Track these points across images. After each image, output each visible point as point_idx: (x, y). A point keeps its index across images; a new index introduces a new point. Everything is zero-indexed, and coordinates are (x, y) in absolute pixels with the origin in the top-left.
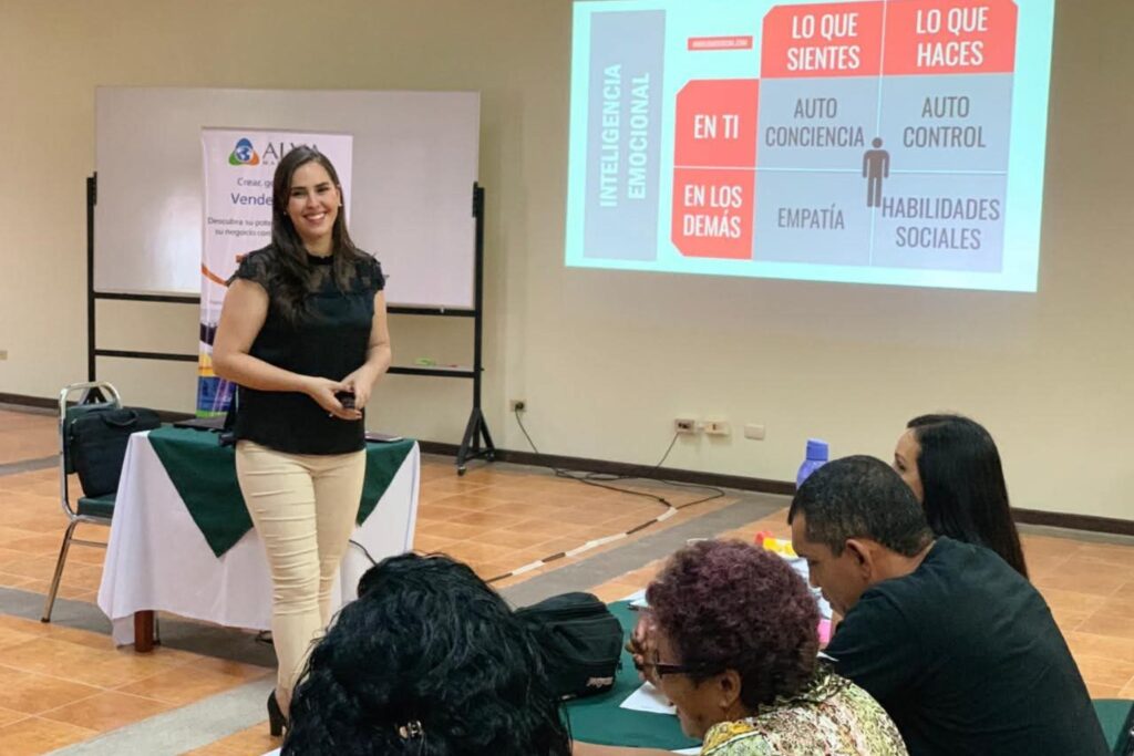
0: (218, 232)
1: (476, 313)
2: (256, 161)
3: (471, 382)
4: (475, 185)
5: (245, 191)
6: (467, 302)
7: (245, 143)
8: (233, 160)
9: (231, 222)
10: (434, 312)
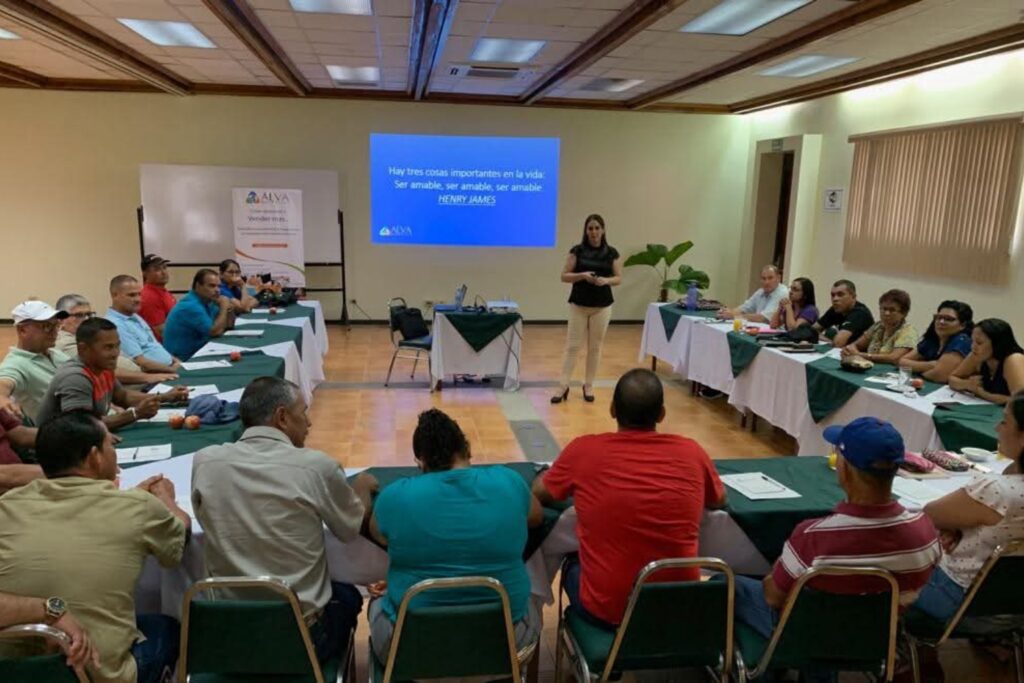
0: (243, 234)
1: (342, 264)
2: (258, 202)
3: (341, 293)
4: (339, 211)
5: (255, 215)
6: (338, 260)
7: (253, 194)
8: (248, 201)
9: (249, 229)
10: (324, 265)
